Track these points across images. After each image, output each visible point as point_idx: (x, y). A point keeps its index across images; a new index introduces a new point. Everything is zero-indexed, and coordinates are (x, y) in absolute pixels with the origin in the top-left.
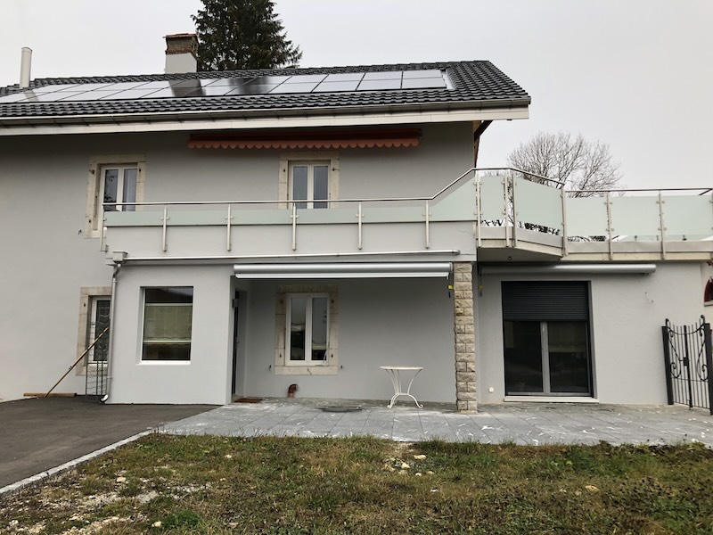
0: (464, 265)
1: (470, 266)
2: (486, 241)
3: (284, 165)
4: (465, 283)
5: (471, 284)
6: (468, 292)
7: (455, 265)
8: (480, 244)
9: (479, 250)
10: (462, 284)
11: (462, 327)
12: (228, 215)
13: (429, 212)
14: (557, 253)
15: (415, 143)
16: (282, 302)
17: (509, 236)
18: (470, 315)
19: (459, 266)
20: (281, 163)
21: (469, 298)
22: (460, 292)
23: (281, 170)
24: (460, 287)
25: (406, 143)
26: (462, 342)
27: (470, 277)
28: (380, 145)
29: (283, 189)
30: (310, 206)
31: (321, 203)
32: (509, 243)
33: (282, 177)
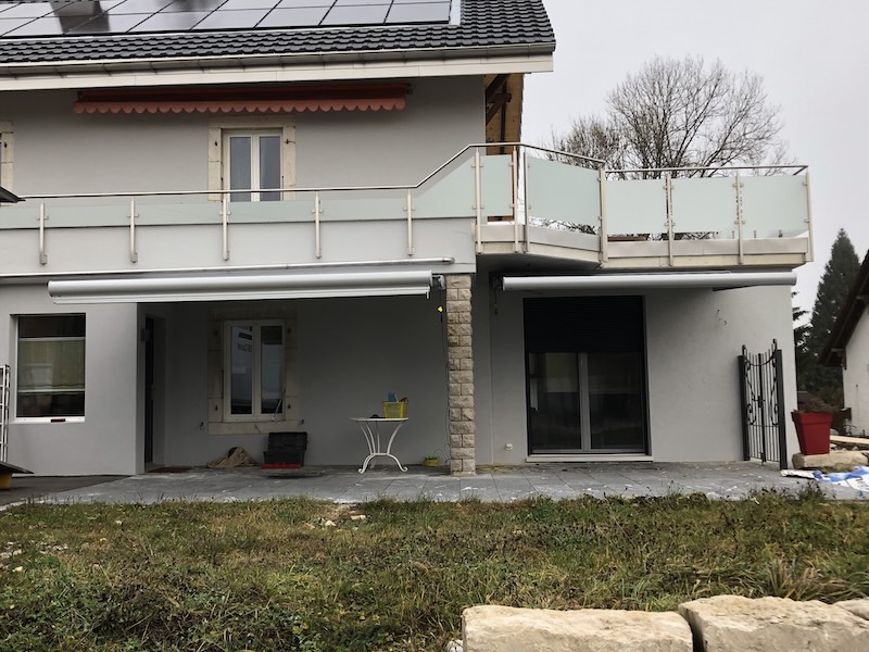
0: (460, 278)
1: (468, 279)
2: (489, 246)
3: (216, 135)
4: (460, 303)
5: (469, 303)
6: (464, 314)
7: (448, 278)
8: (481, 249)
9: (480, 259)
10: (457, 304)
11: (457, 362)
12: (130, 211)
13: (411, 205)
14: (592, 258)
15: (400, 105)
16: (216, 333)
17: (518, 237)
18: (466, 345)
19: (453, 279)
20: (211, 132)
21: (466, 322)
22: (454, 315)
23: (211, 144)
24: (455, 308)
25: (388, 105)
26: (456, 381)
27: (468, 294)
28: (351, 107)
29: (214, 171)
30: (256, 197)
31: (271, 193)
32: (518, 248)
33: (213, 153)
